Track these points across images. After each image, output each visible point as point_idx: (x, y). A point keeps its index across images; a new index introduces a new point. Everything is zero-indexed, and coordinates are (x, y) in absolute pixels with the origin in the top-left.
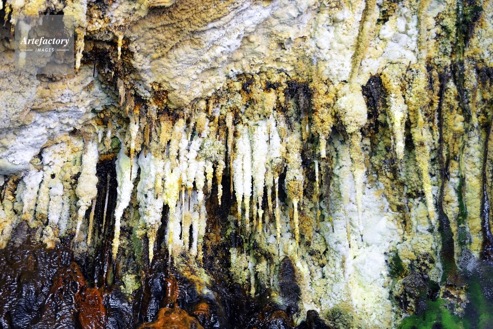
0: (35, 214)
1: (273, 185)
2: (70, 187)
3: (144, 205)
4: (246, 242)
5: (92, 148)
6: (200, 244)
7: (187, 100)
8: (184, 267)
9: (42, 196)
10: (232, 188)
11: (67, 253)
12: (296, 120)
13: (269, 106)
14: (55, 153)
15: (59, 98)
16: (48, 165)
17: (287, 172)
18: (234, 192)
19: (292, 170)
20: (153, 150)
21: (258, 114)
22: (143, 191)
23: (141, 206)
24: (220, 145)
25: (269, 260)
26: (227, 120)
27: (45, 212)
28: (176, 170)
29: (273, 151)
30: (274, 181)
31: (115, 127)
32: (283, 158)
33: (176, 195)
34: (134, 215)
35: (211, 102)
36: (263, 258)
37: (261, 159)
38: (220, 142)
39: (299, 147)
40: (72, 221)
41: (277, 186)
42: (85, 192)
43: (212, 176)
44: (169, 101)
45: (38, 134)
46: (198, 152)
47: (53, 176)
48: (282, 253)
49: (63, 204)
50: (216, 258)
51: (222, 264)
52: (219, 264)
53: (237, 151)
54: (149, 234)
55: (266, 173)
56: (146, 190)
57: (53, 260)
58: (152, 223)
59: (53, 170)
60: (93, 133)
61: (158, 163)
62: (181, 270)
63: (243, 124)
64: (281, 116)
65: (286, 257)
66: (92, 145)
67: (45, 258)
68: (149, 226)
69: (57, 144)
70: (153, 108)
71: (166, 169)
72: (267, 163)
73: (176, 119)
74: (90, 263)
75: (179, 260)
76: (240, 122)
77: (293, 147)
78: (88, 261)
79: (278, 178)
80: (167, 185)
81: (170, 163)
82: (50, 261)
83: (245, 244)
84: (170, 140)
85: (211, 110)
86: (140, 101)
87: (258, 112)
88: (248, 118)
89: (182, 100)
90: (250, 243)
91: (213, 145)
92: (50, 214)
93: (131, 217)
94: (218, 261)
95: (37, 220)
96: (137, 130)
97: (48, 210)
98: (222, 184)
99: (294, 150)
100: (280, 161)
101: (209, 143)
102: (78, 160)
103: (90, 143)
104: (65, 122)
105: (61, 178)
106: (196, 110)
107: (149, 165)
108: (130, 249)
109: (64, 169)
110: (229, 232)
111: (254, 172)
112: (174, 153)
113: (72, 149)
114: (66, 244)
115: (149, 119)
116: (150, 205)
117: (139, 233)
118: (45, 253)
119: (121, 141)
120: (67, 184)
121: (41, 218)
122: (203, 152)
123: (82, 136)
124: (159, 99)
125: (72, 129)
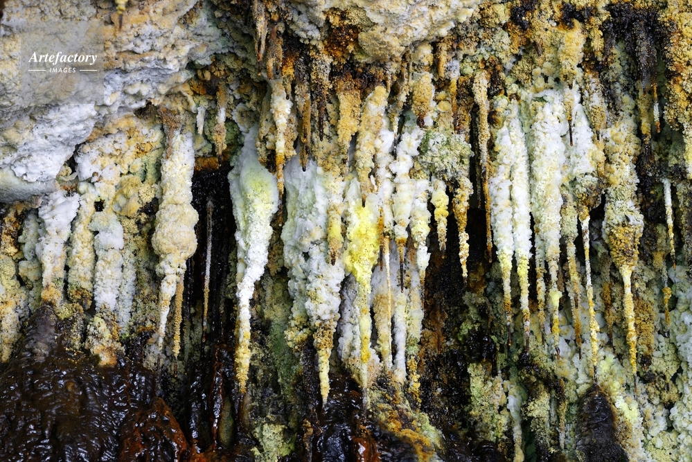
0: (66, 287)
1: (577, 235)
2: (136, 231)
3: (303, 276)
4: (502, 351)
5: (182, 145)
6: (413, 358)
7: (397, 47)
8: (388, 410)
9: (80, 249)
10: (489, 240)
11: (143, 378)
12: (626, 89)
13: (570, 61)
14: (102, 155)
15: (130, 42)
16: (89, 181)
17: (607, 206)
18: (495, 248)
19: (618, 202)
20: (320, 154)
21: (542, 74)
22: (300, 244)
23: (294, 277)
24: (462, 144)
25: (553, 392)
26: (475, 88)
27: (86, 285)
28: (372, 199)
29: (577, 160)
30: (579, 226)
31: (232, 99)
32: (599, 175)
33: (372, 255)
34: (273, 293)
35: (444, 47)
36: (542, 386)
37: (551, 174)
38: (462, 137)
39: (632, 151)
40: (141, 305)
41: (586, 236)
42: (175, 244)
43: (447, 213)
44: (359, 49)
45: (78, 119)
46: (414, 158)
47: (99, 206)
48: (582, 378)
49: (122, 267)
50: (435, 384)
51: (448, 397)
52: (441, 396)
53: (498, 156)
54: (318, 340)
55: (563, 208)
56: (306, 242)
57: (114, 391)
58: (324, 317)
59: (98, 192)
60: (182, 112)
61: (333, 184)
62: (382, 417)
63: (506, 94)
64: (594, 80)
65: (594, 388)
66: (182, 139)
67: (100, 387)
68: (317, 323)
69: (107, 135)
70: (325, 61)
71: (349, 197)
72: (563, 185)
73: (368, 86)
74: (172, 391)
75: (376, 395)
76: (500, 90)
77: (621, 150)
78: (167, 388)
79: (588, 218)
80: (352, 232)
81: (358, 183)
82: (110, 393)
83: (499, 355)
84: (357, 134)
85: (443, 64)
86: (295, 46)
87: (543, 71)
88: (518, 82)
89: (387, 46)
90: (510, 353)
91: (448, 143)
92: (99, 289)
93: (268, 298)
94: (439, 390)
95: (71, 302)
96: (288, 111)
97: (93, 281)
98: (467, 231)
99: (624, 157)
100: (591, 181)
101: (439, 140)
102: (151, 171)
103: (177, 133)
104: (132, 91)
105: (118, 210)
106: (411, 67)
107: (310, 187)
108: (265, 367)
109: (125, 191)
110: (466, 328)
111: (537, 205)
112: (365, 162)
113: (138, 147)
114: (133, 355)
115: (315, 89)
116: (317, 276)
117: (294, 336)
118: (99, 378)
119: (242, 128)
120: (131, 224)
121: (79, 297)
122: (427, 158)
123: (160, 119)
124: (339, 44)
125: (143, 104)
